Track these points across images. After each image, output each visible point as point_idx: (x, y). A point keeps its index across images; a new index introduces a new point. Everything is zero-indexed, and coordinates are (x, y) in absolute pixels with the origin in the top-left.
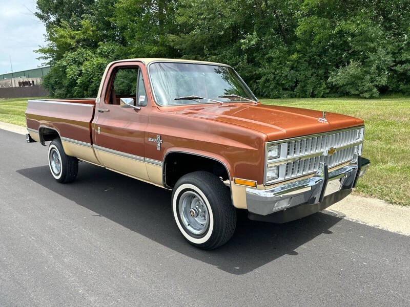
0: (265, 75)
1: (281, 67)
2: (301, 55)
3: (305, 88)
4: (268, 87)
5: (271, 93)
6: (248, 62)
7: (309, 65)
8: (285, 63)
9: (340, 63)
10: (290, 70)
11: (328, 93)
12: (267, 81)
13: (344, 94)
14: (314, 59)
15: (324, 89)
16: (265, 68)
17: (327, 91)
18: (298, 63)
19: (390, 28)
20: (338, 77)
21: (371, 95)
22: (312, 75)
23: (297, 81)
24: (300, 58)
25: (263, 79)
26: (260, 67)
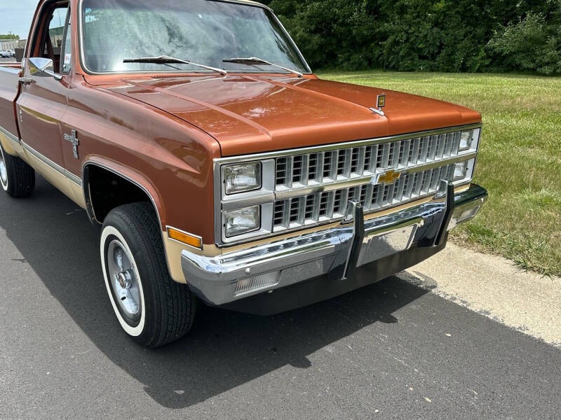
0: (393, 33)
1: (419, 22)
2: (450, 3)
3: (453, 57)
4: (398, 53)
5: (401, 63)
6: (369, 14)
7: (463, 19)
8: (426, 16)
9: (511, 17)
10: (432, 27)
11: (487, 66)
12: (396, 43)
13: (513, 67)
14: (471, 9)
15: (483, 58)
16: (394, 23)
17: (487, 62)
18: (445, 16)
20: (505, 39)
21: (555, 70)
22: (465, 36)
23: (442, 45)
24: (449, 8)
25: (390, 40)
26: (387, 22)
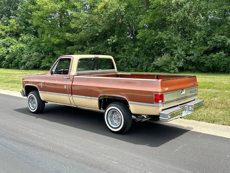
0: (121, 58)
1: (130, 55)
2: (140, 49)
3: (142, 67)
4: (123, 65)
5: (125, 69)
6: (112, 51)
7: (145, 54)
8: (132, 53)
9: (160, 54)
10: (135, 57)
11: (154, 70)
12: (123, 62)
13: (163, 71)
14: (147, 51)
15: (152, 67)
16: (121, 55)
17: (154, 69)
18: (139, 53)
19: (185, 37)
20: (159, 61)
21: (175, 72)
22: (146, 60)
23: (138, 63)
24: (140, 50)
25: (120, 61)
26: (119, 54)
